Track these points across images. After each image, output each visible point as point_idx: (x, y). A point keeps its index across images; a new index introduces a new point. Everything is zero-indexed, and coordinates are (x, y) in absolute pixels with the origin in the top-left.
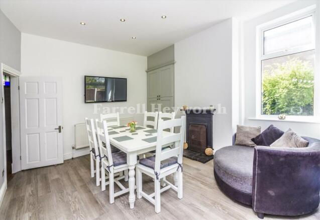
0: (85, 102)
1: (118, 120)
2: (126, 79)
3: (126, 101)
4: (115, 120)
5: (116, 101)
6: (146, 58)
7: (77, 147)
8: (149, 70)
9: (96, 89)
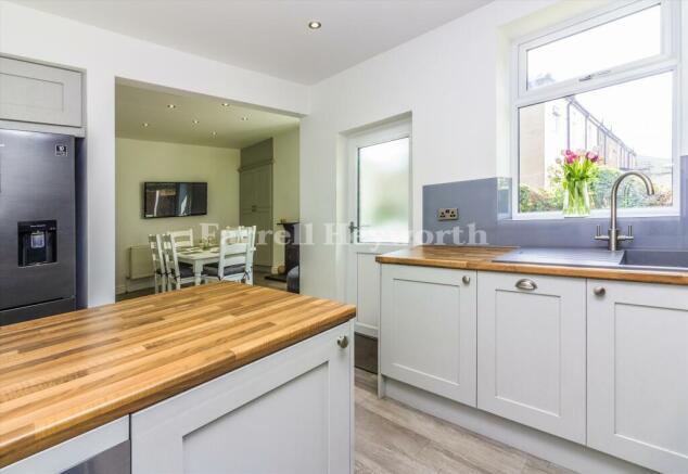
0: (145, 217)
1: (191, 239)
2: (206, 184)
3: (205, 214)
4: (187, 238)
5: (192, 215)
6: (238, 151)
7: (134, 277)
8: (243, 170)
9: (158, 192)
